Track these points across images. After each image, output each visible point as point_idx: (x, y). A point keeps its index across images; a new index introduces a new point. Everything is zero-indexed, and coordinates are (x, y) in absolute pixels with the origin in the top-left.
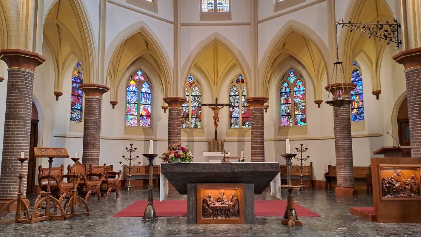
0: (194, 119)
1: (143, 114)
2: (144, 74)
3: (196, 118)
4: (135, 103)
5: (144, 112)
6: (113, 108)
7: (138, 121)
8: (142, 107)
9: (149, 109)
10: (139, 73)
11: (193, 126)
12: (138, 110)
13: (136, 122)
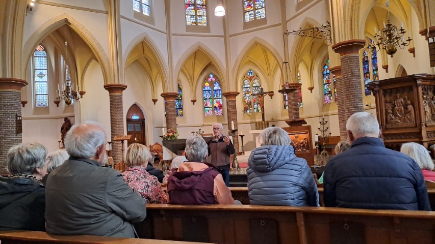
0: (256, 105)
1: (216, 106)
2: (214, 76)
3: (257, 104)
4: (210, 99)
5: (217, 104)
6: (194, 104)
7: (213, 111)
8: (215, 101)
9: (221, 102)
10: (211, 76)
11: (255, 110)
12: (213, 103)
13: (212, 113)
